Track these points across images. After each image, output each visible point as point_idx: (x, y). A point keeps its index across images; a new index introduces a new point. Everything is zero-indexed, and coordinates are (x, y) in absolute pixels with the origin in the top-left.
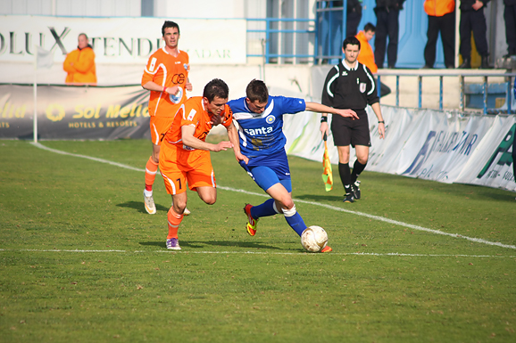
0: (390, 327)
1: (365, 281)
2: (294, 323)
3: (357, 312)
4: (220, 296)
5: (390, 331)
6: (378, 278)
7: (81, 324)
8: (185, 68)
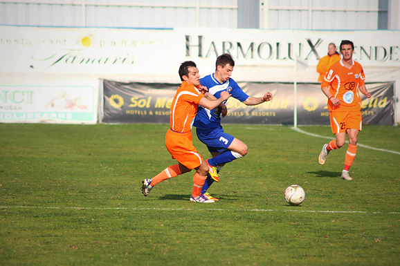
8: (357, 77)
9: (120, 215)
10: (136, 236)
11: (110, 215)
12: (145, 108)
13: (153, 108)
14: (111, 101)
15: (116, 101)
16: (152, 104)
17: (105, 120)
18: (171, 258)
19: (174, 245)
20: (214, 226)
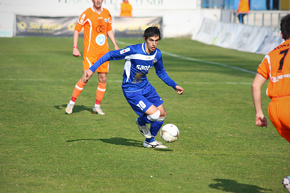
0: (233, 111)
1: (228, 94)
2: (196, 110)
3: (221, 105)
4: (169, 99)
5: (233, 113)
6: (233, 93)
7: (112, 110)
8: (106, 21)
9: (12, 82)
10: (17, 93)
11: (6, 83)
12: (37, 29)
13: (41, 29)
14: (20, 26)
15: (23, 25)
16: (41, 27)
17: (17, 34)
18: (32, 104)
19: (35, 98)
20: (58, 88)
